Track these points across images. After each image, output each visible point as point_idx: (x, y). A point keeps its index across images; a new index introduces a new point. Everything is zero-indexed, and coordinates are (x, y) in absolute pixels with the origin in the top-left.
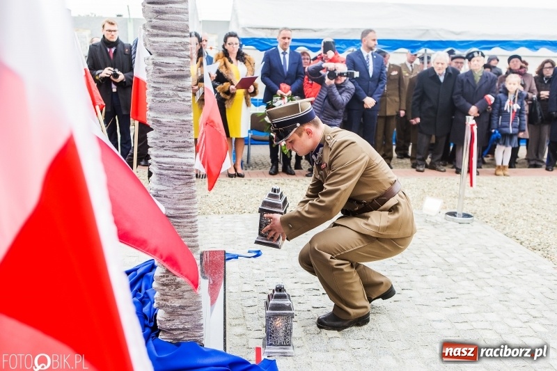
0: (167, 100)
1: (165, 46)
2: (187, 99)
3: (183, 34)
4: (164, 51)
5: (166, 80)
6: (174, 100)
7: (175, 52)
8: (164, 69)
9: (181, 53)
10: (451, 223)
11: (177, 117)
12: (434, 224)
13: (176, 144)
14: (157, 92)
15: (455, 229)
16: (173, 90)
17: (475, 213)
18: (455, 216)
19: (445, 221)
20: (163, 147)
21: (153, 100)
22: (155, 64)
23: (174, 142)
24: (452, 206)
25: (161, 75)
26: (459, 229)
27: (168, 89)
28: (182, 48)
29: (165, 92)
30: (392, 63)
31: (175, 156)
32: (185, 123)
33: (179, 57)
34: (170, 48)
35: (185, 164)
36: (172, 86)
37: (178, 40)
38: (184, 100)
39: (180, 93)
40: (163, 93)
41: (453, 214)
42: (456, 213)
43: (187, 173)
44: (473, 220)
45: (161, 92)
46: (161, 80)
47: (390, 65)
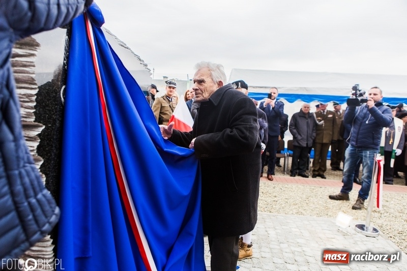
10: (360, 235)
12: (345, 235)
15: (362, 241)
17: (382, 227)
18: (363, 230)
19: (354, 232)
24: (363, 218)
26: (365, 243)
28: (27, 100)
30: (329, 110)
41: (362, 227)
42: (364, 226)
44: (379, 235)
47: (327, 111)
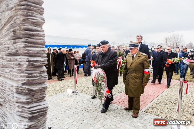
0: (36, 78)
1: (35, 52)
2: (46, 77)
3: (43, 46)
4: (34, 55)
5: (34, 69)
6: (40, 78)
7: (40, 55)
8: (35, 63)
9: (43, 55)
11: (40, 86)
13: (38, 99)
14: (30, 76)
16: (38, 73)
20: (32, 102)
21: (28, 80)
22: (29, 61)
23: (37, 98)
25: (32, 66)
27: (36, 73)
29: (35, 75)
31: (39, 105)
32: (45, 88)
33: (42, 57)
34: (38, 53)
35: (45, 108)
36: (39, 71)
37: (42, 49)
38: (45, 78)
39: (42, 75)
40: (34, 76)
42: (74, 91)
43: (45, 112)
45: (33, 75)
46: (32, 69)
